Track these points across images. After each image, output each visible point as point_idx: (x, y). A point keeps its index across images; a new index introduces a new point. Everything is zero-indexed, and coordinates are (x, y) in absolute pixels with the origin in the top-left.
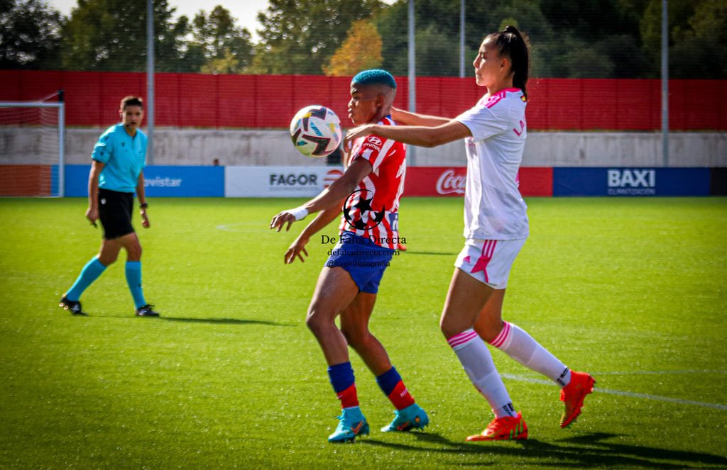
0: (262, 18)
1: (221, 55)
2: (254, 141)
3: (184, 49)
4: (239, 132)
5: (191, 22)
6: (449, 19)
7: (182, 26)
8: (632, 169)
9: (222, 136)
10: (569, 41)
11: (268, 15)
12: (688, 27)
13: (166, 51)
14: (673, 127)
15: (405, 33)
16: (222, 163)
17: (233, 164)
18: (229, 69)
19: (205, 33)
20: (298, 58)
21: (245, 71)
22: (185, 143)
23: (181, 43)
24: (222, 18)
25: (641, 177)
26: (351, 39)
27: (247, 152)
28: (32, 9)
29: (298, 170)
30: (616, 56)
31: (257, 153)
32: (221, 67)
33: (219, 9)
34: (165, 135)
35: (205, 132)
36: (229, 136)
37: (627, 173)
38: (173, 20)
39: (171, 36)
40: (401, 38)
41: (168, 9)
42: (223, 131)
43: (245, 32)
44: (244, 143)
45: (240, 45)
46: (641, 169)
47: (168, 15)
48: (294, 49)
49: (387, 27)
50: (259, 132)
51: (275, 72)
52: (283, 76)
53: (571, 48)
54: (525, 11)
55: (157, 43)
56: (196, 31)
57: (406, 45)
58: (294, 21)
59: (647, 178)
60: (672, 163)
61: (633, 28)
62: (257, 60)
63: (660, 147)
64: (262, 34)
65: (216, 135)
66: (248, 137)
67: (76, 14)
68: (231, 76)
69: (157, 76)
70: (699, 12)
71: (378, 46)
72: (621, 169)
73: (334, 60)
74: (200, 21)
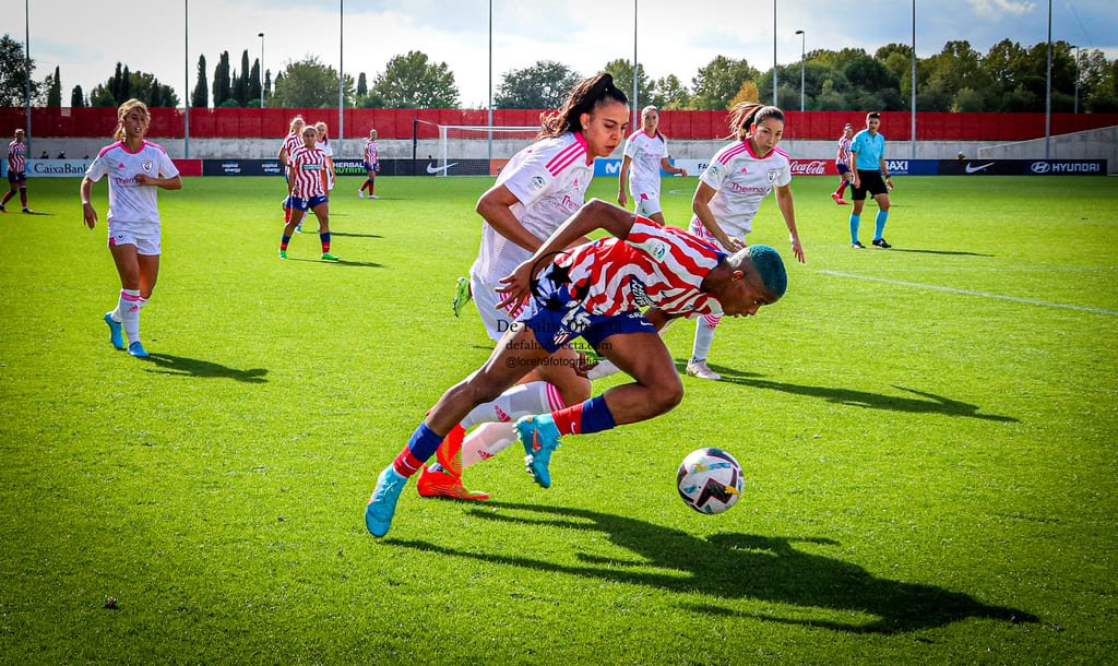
0: (694, 80)
1: (672, 101)
2: (690, 146)
3: (653, 98)
4: (682, 141)
5: (657, 83)
6: (796, 80)
7: (652, 86)
8: (895, 161)
10: (861, 91)
11: (698, 79)
12: (927, 84)
14: (918, 138)
15: (772, 88)
17: (679, 157)
18: (677, 108)
19: (664, 89)
20: (713, 102)
21: (686, 109)
23: (652, 94)
24: (674, 82)
25: (900, 165)
26: (742, 91)
27: (686, 152)
30: (886, 100)
31: (691, 152)
32: (673, 107)
33: (672, 76)
37: (893, 163)
38: (647, 83)
39: (646, 92)
40: (769, 91)
41: (645, 76)
43: (685, 88)
44: (685, 147)
45: (684, 97)
46: (900, 161)
47: (645, 80)
48: (712, 97)
49: (761, 85)
50: (692, 141)
51: (701, 109)
52: (705, 111)
53: (862, 95)
54: (837, 76)
55: (639, 94)
56: (659, 88)
57: (772, 94)
58: (711, 82)
59: (903, 165)
60: (917, 158)
61: (896, 85)
62: (691, 103)
63: (911, 148)
64: (695, 90)
66: (687, 144)
68: (678, 112)
70: (932, 76)
72: (890, 161)
74: (662, 83)
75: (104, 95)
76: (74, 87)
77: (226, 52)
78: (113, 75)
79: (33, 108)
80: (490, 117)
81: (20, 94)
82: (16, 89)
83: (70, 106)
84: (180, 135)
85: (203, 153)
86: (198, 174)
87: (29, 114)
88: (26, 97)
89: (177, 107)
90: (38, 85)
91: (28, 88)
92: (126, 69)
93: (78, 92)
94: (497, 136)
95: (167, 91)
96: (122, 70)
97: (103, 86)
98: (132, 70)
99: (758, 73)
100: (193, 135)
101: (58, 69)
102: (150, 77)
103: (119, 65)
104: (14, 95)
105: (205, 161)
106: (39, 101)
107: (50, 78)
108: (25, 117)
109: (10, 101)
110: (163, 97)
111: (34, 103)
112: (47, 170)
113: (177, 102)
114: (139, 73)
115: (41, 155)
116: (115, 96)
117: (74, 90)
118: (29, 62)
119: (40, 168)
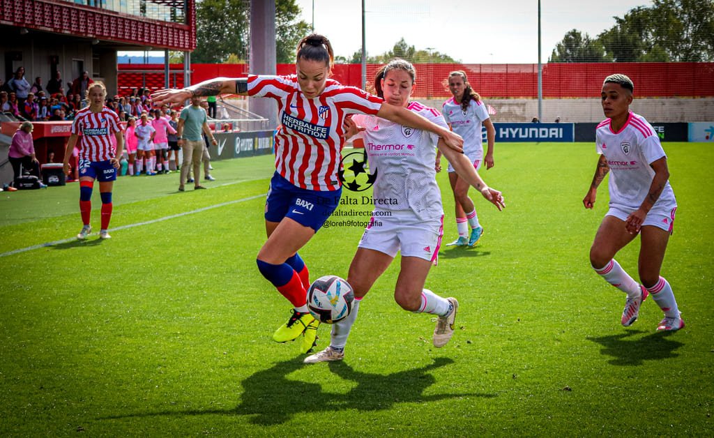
81: (709, 47)
82: (704, 43)
104: (703, 48)
109: (698, 56)
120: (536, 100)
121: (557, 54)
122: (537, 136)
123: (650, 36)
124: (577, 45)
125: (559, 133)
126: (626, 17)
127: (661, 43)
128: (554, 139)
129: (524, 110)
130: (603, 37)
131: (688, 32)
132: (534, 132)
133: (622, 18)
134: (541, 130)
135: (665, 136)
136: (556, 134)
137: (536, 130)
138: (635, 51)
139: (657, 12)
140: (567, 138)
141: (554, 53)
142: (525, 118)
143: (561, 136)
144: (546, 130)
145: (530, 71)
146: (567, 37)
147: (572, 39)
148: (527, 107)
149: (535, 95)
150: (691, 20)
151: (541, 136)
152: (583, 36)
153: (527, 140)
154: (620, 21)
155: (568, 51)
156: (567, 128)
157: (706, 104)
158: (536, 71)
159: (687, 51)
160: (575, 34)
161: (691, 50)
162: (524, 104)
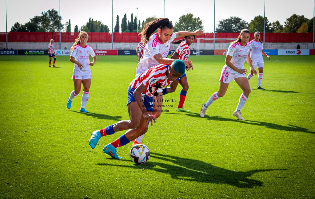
0: (285, 23)
1: (277, 29)
2: (283, 45)
3: (270, 28)
4: (281, 43)
5: (272, 24)
7: (270, 24)
9: (277, 44)
11: (286, 22)
13: (267, 29)
15: (313, 25)
16: (277, 49)
17: (279, 49)
18: (279, 32)
19: (275, 25)
20: (292, 30)
21: (282, 32)
22: (270, 45)
23: (270, 27)
24: (278, 23)
26: (302, 26)
27: (282, 47)
28: (243, 22)
29: (291, 50)
31: (284, 47)
32: (277, 32)
33: (277, 21)
34: (267, 44)
35: (275, 43)
36: (279, 44)
38: (269, 23)
39: (268, 26)
40: (312, 26)
41: (268, 21)
42: (277, 43)
43: (282, 25)
44: (281, 45)
45: (281, 27)
47: (268, 22)
48: (291, 28)
49: (309, 24)
50: (284, 43)
51: (287, 32)
52: (289, 33)
55: (266, 27)
56: (273, 25)
57: (313, 27)
58: (291, 23)
62: (284, 30)
64: (285, 25)
65: (276, 44)
67: (251, 23)
68: (279, 33)
69: (265, 34)
71: (307, 27)
73: (298, 30)
74: (274, 23)
75: (85, 28)
76: (75, 26)
77: (126, 14)
78: (88, 22)
79: (62, 33)
80: (214, 35)
81: (57, 28)
82: (56, 26)
83: (74, 32)
84: (110, 42)
85: (118, 48)
86: (116, 54)
87: (60, 35)
88: (59, 29)
89: (109, 32)
90: (63, 25)
91: (60, 26)
92: (92, 20)
93: (76, 27)
94: (216, 42)
95: (106, 27)
96: (91, 20)
97: (85, 25)
98: (94, 20)
99: (307, 20)
100: (114, 41)
101: (70, 20)
102: (100, 23)
103: (90, 18)
104: (56, 28)
105: (118, 50)
106: (64, 30)
107: (67, 22)
108: (59, 36)
109: (54, 30)
110: (105, 29)
111: (62, 31)
112: (66, 53)
113: (109, 31)
114: (97, 21)
115: (64, 48)
116: (89, 29)
117: (75, 27)
118: (60, 17)
119: (64, 53)
120: (6, 43)
121: (13, 29)
122: (6, 53)
123: (40, 24)
124: (18, 26)
125: (13, 52)
126: (33, 18)
127: (43, 26)
128: (11, 54)
129: (2, 46)
130: (26, 25)
131: (51, 23)
132: (5, 52)
133: (32, 19)
134: (7, 52)
135: (44, 53)
136: (12, 53)
137: (6, 51)
138: (36, 28)
139: (42, 17)
140: (15, 54)
141: (11, 29)
142: (2, 48)
143: (13, 53)
144: (9, 51)
145: (4, 34)
146: (15, 24)
147: (17, 25)
148: (3, 45)
149: (5, 42)
150: (52, 19)
151: (7, 53)
152: (20, 24)
153: (3, 55)
154: (31, 20)
155: (16, 28)
156: (15, 51)
157: (56, 44)
158: (6, 34)
159: (51, 29)
160: (18, 23)
161: (52, 28)
162: (2, 44)
